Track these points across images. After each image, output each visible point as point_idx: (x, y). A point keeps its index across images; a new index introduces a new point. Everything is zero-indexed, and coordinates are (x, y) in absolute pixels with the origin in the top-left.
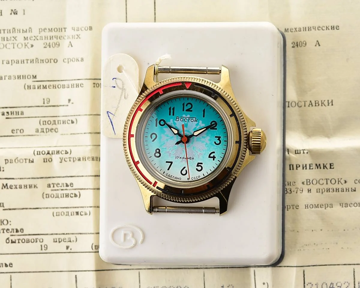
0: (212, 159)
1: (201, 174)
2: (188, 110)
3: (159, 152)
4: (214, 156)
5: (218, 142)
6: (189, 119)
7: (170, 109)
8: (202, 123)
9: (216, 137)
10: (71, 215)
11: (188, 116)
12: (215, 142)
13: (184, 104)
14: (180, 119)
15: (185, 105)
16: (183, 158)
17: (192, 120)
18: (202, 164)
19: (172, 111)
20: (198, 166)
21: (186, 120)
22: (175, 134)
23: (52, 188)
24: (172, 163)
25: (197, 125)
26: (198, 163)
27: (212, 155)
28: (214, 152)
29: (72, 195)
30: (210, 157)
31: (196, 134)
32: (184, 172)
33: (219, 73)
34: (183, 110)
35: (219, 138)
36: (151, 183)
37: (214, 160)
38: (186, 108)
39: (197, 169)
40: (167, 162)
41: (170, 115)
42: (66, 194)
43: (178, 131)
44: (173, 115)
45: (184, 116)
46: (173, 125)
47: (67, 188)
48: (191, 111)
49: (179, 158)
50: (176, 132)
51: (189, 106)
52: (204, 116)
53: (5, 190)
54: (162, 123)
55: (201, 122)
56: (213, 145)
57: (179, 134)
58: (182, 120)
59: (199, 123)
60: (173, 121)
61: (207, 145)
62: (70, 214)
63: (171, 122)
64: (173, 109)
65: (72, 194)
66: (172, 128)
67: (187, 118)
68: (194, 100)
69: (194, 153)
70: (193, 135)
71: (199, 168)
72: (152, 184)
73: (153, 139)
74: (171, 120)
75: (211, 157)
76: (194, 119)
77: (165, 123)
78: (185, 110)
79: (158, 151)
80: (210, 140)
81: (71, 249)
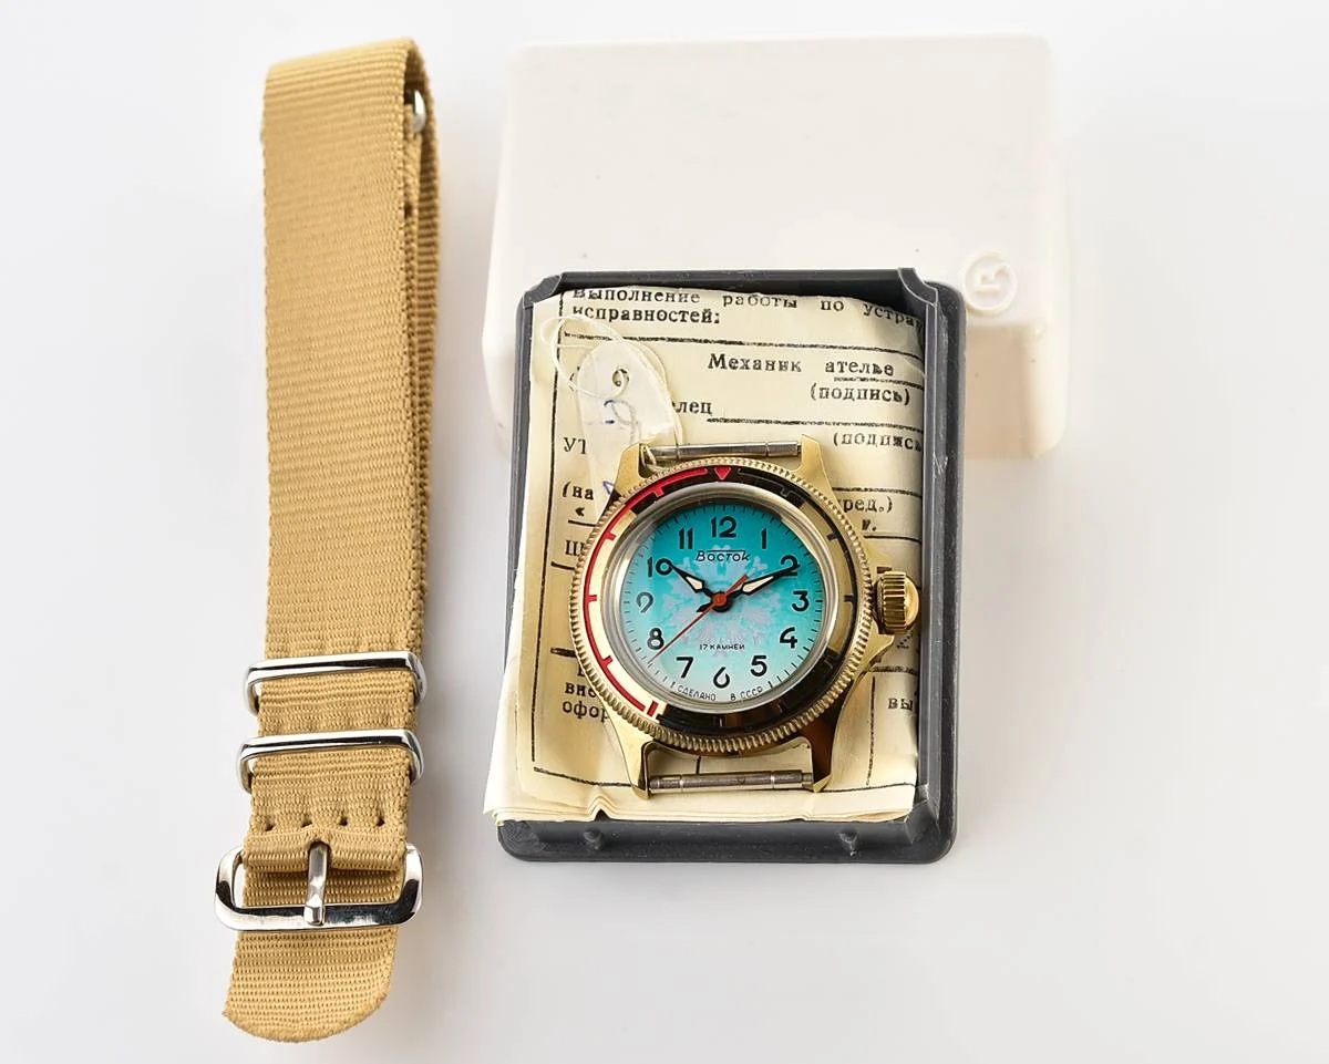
0: (790, 644)
1: (763, 683)
2: (726, 534)
3: (659, 638)
4: (793, 638)
5: (801, 604)
6: (729, 555)
7: (682, 533)
8: (761, 562)
9: (796, 593)
10: (882, 444)
11: (727, 548)
12: (794, 606)
13: (714, 521)
14: (706, 556)
15: (718, 522)
16: (719, 647)
17: (737, 558)
18: (764, 657)
19: (686, 540)
20: (754, 663)
21: (721, 557)
22: (697, 591)
23: (837, 373)
24: (691, 660)
25: (748, 567)
26: (756, 657)
27: (787, 637)
28: (792, 629)
29: (887, 396)
30: (782, 640)
31: (748, 588)
32: (721, 680)
33: (795, 454)
34: (714, 535)
35: (803, 595)
36: (641, 707)
37: (793, 646)
38: (720, 530)
39: (753, 671)
40: (679, 659)
41: (682, 547)
42: (872, 391)
43: (703, 582)
44: (690, 547)
45: (716, 548)
46: (690, 571)
47: (876, 376)
48: (734, 535)
49: (708, 648)
50: (698, 585)
51: (728, 525)
52: (764, 547)
53: (717, 370)
54: (665, 566)
55: (757, 559)
56: (789, 612)
57: (705, 590)
58: (711, 557)
59: (753, 561)
60: (691, 561)
61: (775, 614)
62: (878, 441)
63: (685, 565)
64: (690, 533)
65: (889, 392)
66: (688, 578)
67: (725, 553)
68: (739, 509)
69: (744, 635)
70: (741, 591)
71: (759, 669)
72: (646, 710)
73: (644, 605)
74: (686, 560)
75: (787, 641)
76: (741, 554)
77: (672, 567)
78: (718, 534)
79: (657, 634)
80: (781, 601)
81: (874, 529)
